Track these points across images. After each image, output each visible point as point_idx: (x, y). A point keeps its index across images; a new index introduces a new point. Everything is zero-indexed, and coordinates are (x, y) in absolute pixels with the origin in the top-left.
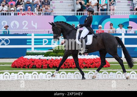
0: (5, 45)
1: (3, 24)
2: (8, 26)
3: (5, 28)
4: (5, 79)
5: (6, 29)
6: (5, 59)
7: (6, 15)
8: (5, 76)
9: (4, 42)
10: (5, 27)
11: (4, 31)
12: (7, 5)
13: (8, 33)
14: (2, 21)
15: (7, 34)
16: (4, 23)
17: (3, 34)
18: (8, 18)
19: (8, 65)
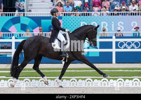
0: (135, 48)
1: (132, 25)
2: (138, 28)
3: (135, 30)
4: (134, 86)
5: (137, 31)
6: (134, 64)
7: (136, 15)
8: (134, 82)
9: (134, 45)
10: (135, 28)
11: (134, 33)
12: (137, 4)
13: (139, 35)
14: (132, 22)
15: (137, 36)
16: (134, 24)
17: (133, 36)
18: (139, 18)
19: (138, 71)
